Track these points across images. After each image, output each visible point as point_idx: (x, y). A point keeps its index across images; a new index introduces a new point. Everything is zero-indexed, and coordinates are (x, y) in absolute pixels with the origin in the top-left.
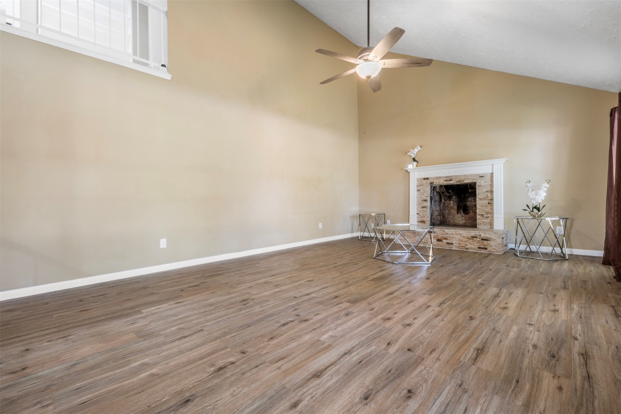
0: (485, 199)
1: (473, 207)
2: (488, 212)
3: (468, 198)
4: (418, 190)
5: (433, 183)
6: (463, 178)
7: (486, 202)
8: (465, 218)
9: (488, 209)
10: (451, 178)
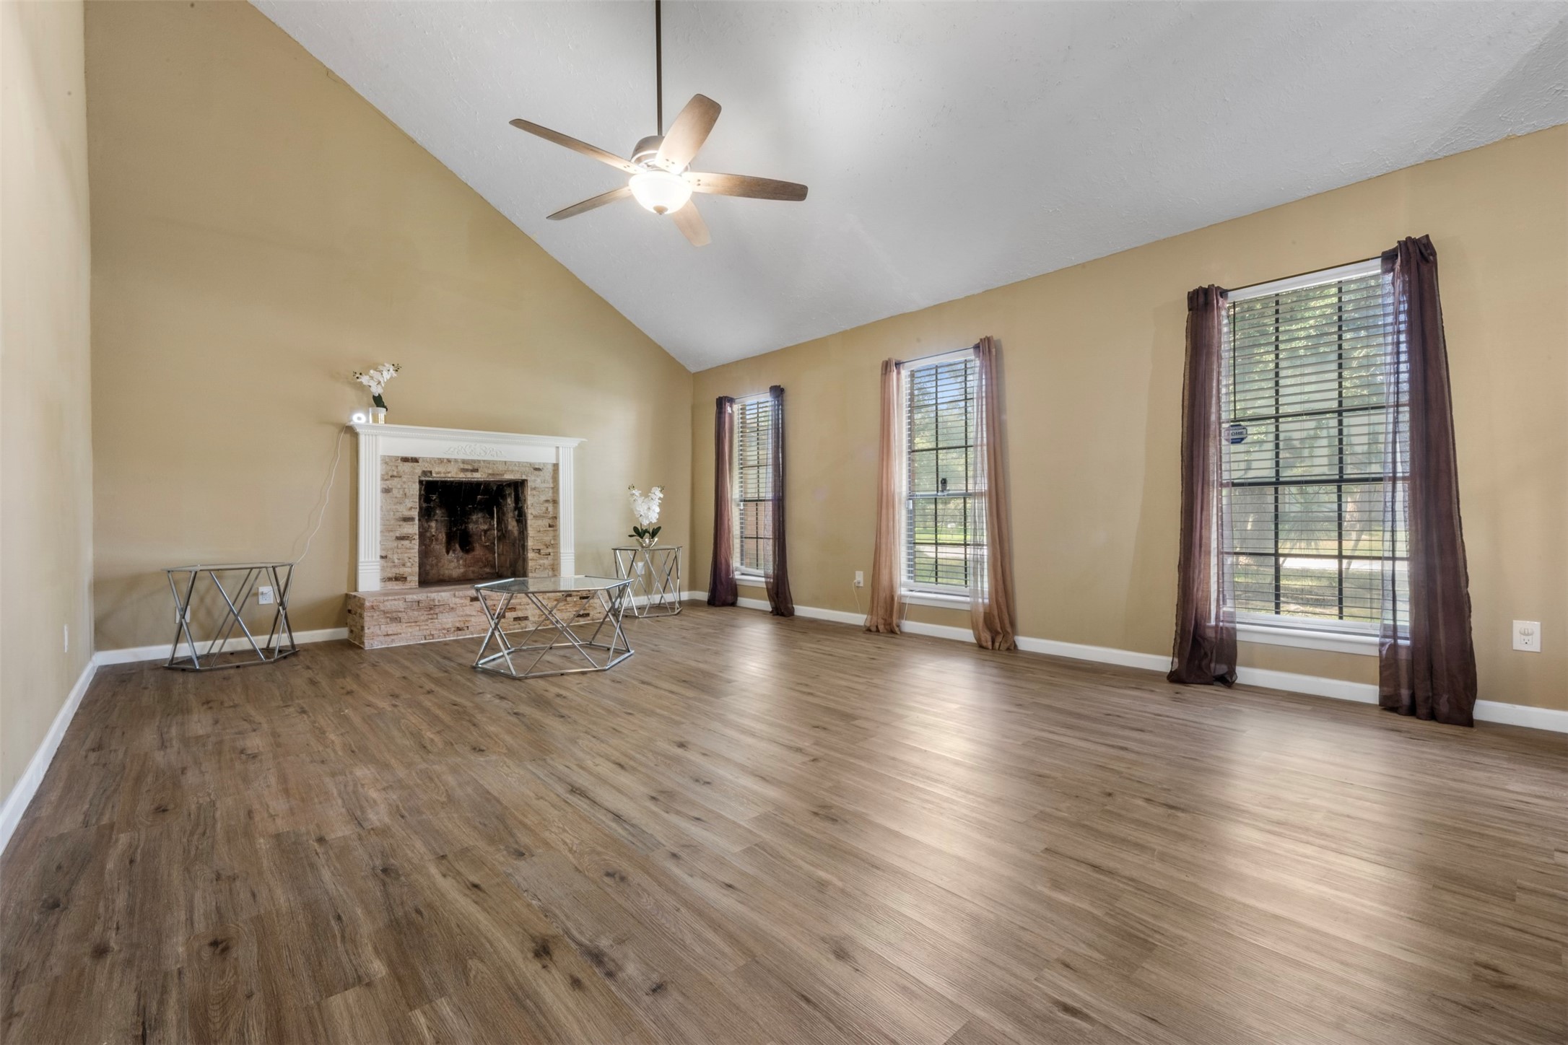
0: (543, 517)
1: (481, 536)
2: (548, 544)
3: (470, 514)
4: (387, 491)
5: (431, 472)
6: (501, 468)
7: (546, 522)
8: (465, 561)
9: (547, 539)
10: (476, 466)
